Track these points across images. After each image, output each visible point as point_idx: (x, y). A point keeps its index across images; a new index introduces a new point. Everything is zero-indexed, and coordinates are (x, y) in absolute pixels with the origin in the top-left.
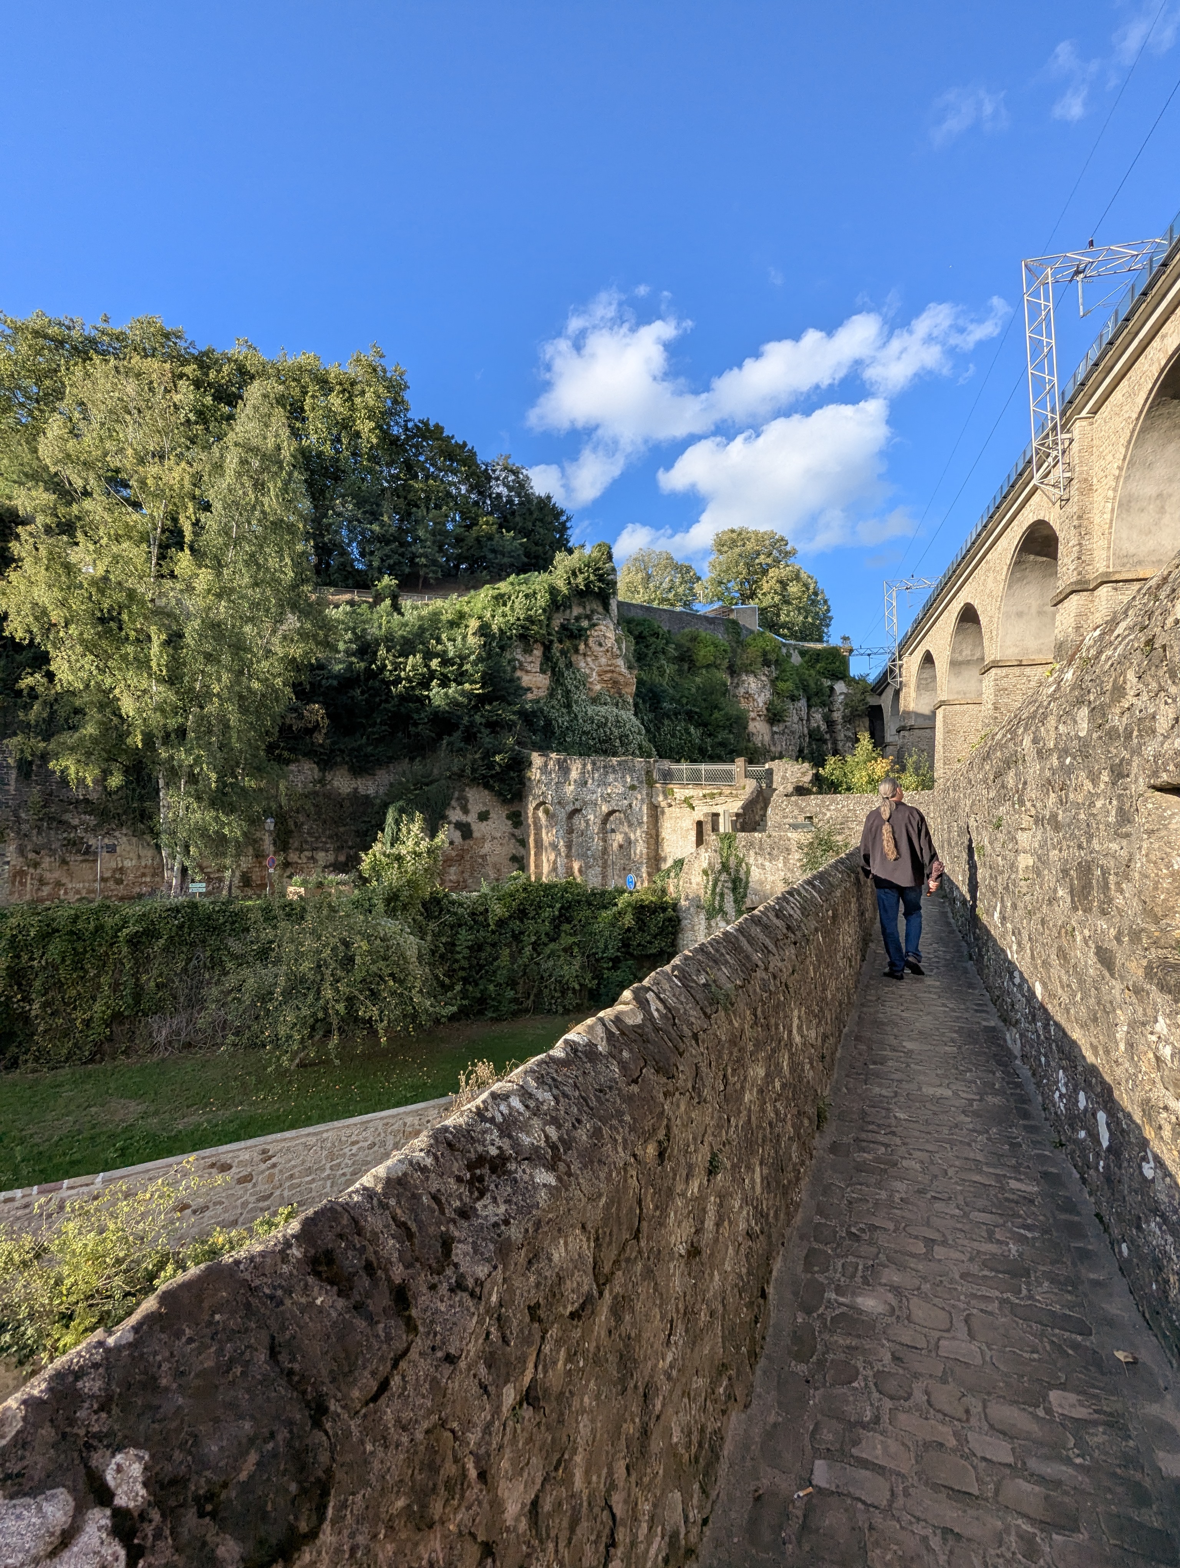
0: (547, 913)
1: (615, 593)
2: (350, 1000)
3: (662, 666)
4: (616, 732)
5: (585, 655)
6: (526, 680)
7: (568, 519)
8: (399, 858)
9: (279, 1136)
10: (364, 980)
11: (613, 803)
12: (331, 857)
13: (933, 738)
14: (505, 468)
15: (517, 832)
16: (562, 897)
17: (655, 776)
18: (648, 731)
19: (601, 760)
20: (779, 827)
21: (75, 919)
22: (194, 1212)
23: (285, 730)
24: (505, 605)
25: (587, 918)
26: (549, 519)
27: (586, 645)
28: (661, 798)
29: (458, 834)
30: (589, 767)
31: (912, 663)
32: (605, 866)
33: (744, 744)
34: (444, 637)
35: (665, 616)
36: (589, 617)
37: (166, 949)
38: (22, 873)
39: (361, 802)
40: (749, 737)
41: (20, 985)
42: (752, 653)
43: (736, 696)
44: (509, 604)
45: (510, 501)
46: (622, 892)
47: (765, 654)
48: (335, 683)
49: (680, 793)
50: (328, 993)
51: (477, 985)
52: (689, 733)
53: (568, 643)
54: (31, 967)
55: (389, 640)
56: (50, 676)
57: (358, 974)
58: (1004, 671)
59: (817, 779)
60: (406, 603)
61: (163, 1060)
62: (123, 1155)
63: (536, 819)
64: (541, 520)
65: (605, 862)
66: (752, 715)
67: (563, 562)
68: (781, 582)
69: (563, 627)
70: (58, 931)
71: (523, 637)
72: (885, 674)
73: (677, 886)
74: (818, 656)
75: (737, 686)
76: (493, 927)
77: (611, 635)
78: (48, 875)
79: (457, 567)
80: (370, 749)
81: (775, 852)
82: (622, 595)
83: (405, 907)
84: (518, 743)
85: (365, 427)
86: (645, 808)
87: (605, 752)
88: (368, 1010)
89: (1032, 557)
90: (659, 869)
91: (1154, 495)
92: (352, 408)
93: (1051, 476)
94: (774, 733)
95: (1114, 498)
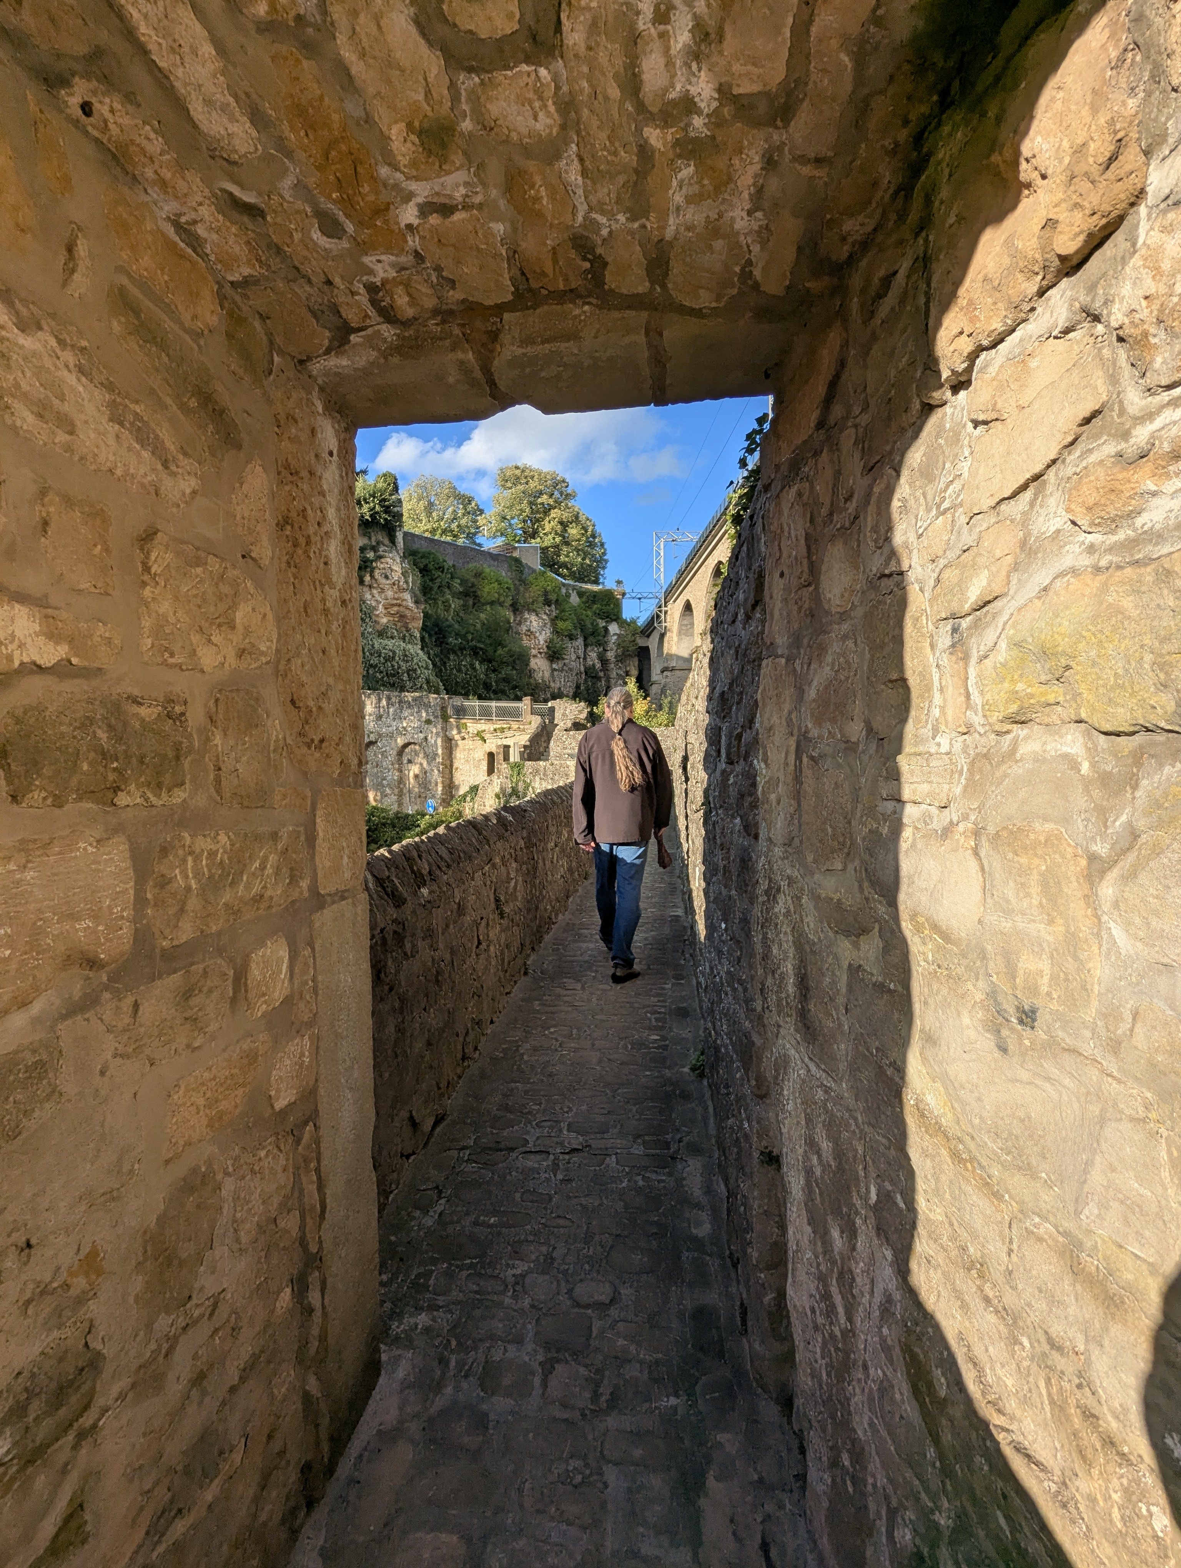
1: (401, 526)
3: (447, 601)
4: (404, 666)
5: (370, 587)
11: (409, 736)
17: (450, 711)
18: (434, 665)
19: (393, 695)
20: (560, 756)
27: (372, 577)
28: (455, 732)
30: (384, 702)
31: (675, 609)
33: (528, 682)
35: (449, 549)
36: (374, 549)
40: (531, 674)
42: (534, 592)
43: (518, 633)
47: (546, 593)
49: (473, 727)
52: (474, 669)
59: (591, 716)
65: (401, 791)
66: (534, 652)
68: (562, 523)
72: (653, 618)
73: (473, 809)
74: (594, 597)
75: (520, 624)
77: (397, 568)
81: (556, 777)
82: (409, 525)
86: (439, 740)
90: (454, 796)
94: (553, 670)
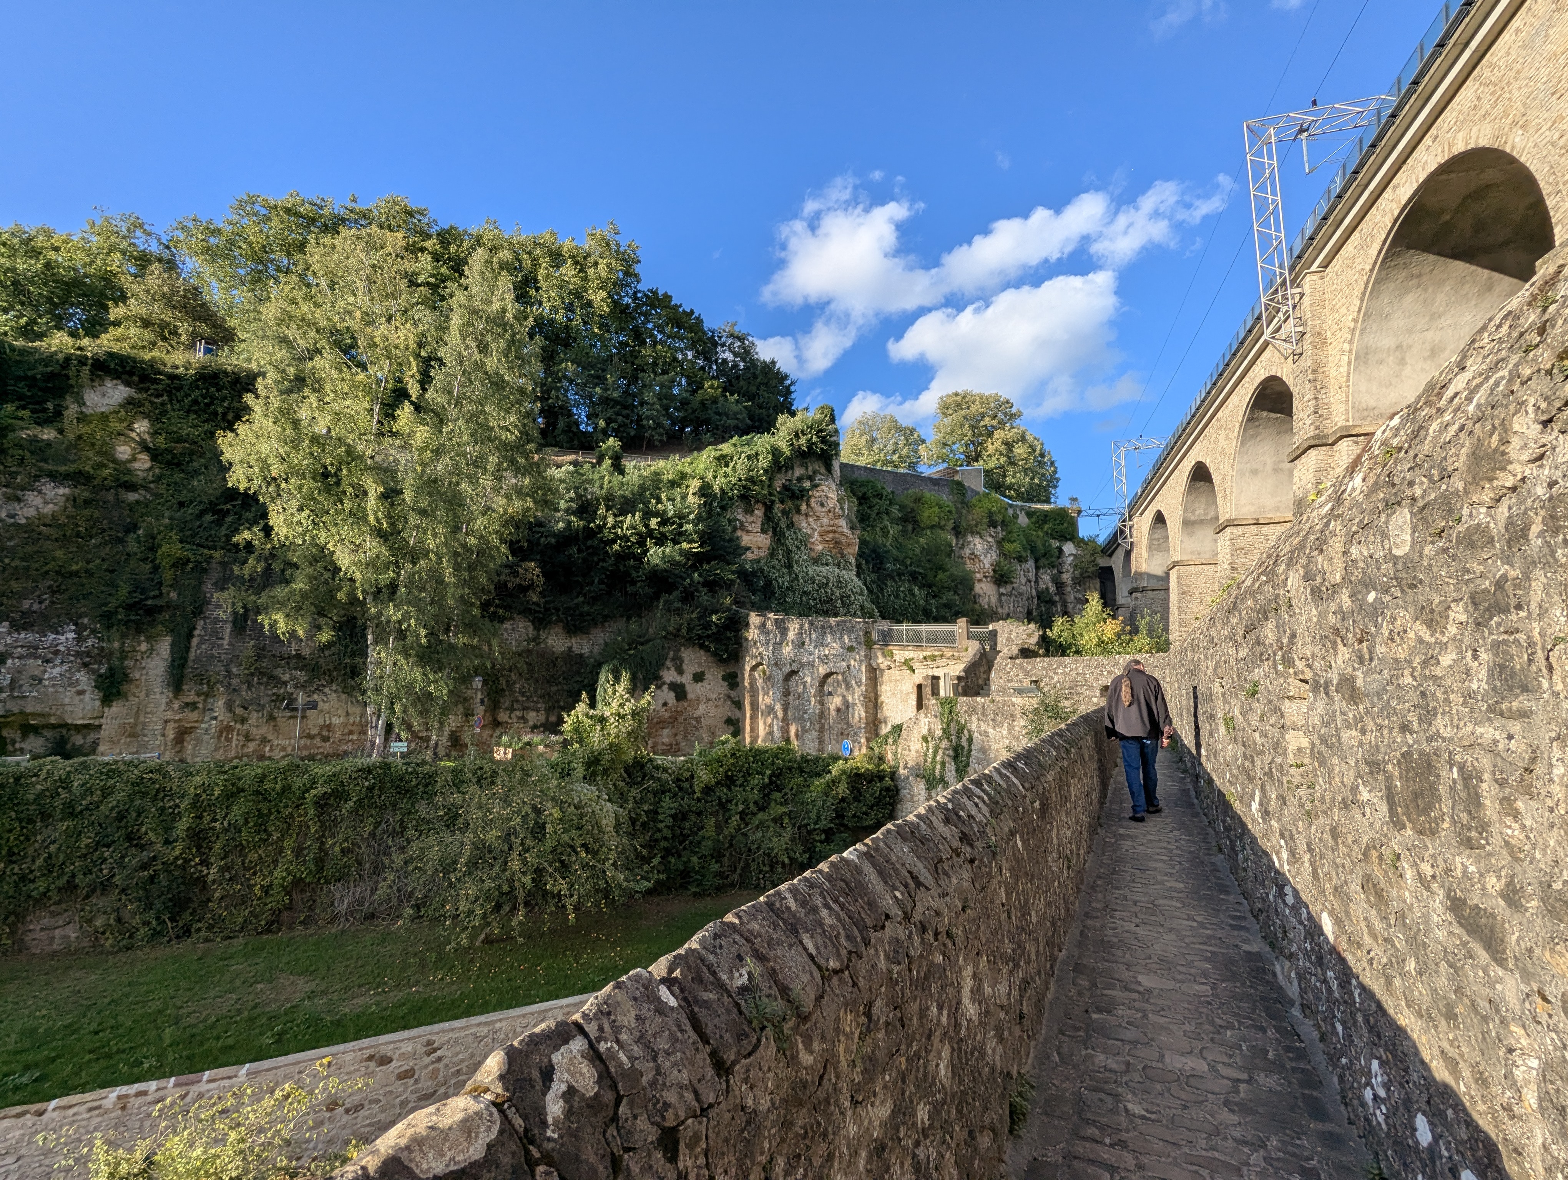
0: (756, 780)
1: (837, 454)
2: (539, 871)
3: (886, 527)
4: (838, 593)
5: (807, 515)
6: (746, 540)
7: (793, 383)
8: (602, 720)
9: (446, 1025)
10: (554, 851)
11: (831, 665)
12: (542, 717)
13: (1166, 600)
14: (731, 335)
15: (733, 694)
16: (773, 763)
17: (874, 636)
18: (870, 591)
19: (820, 620)
20: (1003, 691)
21: (263, 778)
22: (347, 1111)
23: (501, 587)
24: (727, 465)
25: (798, 785)
26: (773, 383)
27: (808, 505)
28: (880, 660)
29: (672, 695)
30: (807, 627)
31: (1142, 524)
32: (821, 730)
33: (969, 606)
34: (663, 496)
35: (889, 478)
36: (811, 478)
37: (355, 811)
38: (229, 729)
39: (574, 660)
40: (975, 599)
41: (199, 847)
42: (978, 513)
43: (960, 557)
44: (731, 465)
45: (736, 366)
46: (836, 758)
47: (990, 514)
48: (553, 540)
49: (900, 655)
50: (515, 864)
51: (680, 856)
52: (913, 595)
53: (790, 504)
54: (214, 828)
55: (609, 499)
56: (268, 530)
57: (549, 844)
58: (1240, 530)
59: (1045, 641)
60: (630, 464)
61: (343, 932)
62: (279, 1041)
63: (753, 680)
64: (766, 385)
65: (823, 725)
66: (978, 576)
67: (785, 424)
68: (1006, 444)
69: (785, 487)
70: (243, 790)
71: (744, 497)
72: (1115, 534)
73: (895, 754)
74: (1045, 516)
75: (963, 547)
76: (698, 794)
77: (833, 495)
78: (254, 731)
79: (682, 430)
80: (586, 608)
81: (999, 718)
82: (846, 456)
83: (606, 772)
84: (736, 602)
85: (598, 297)
86: (863, 668)
87: (826, 613)
88: (558, 885)
89: (1265, 414)
90: (877, 735)
91: (1393, 346)
92: (586, 279)
93: (1282, 331)
94: (1001, 595)
95: (1350, 351)
